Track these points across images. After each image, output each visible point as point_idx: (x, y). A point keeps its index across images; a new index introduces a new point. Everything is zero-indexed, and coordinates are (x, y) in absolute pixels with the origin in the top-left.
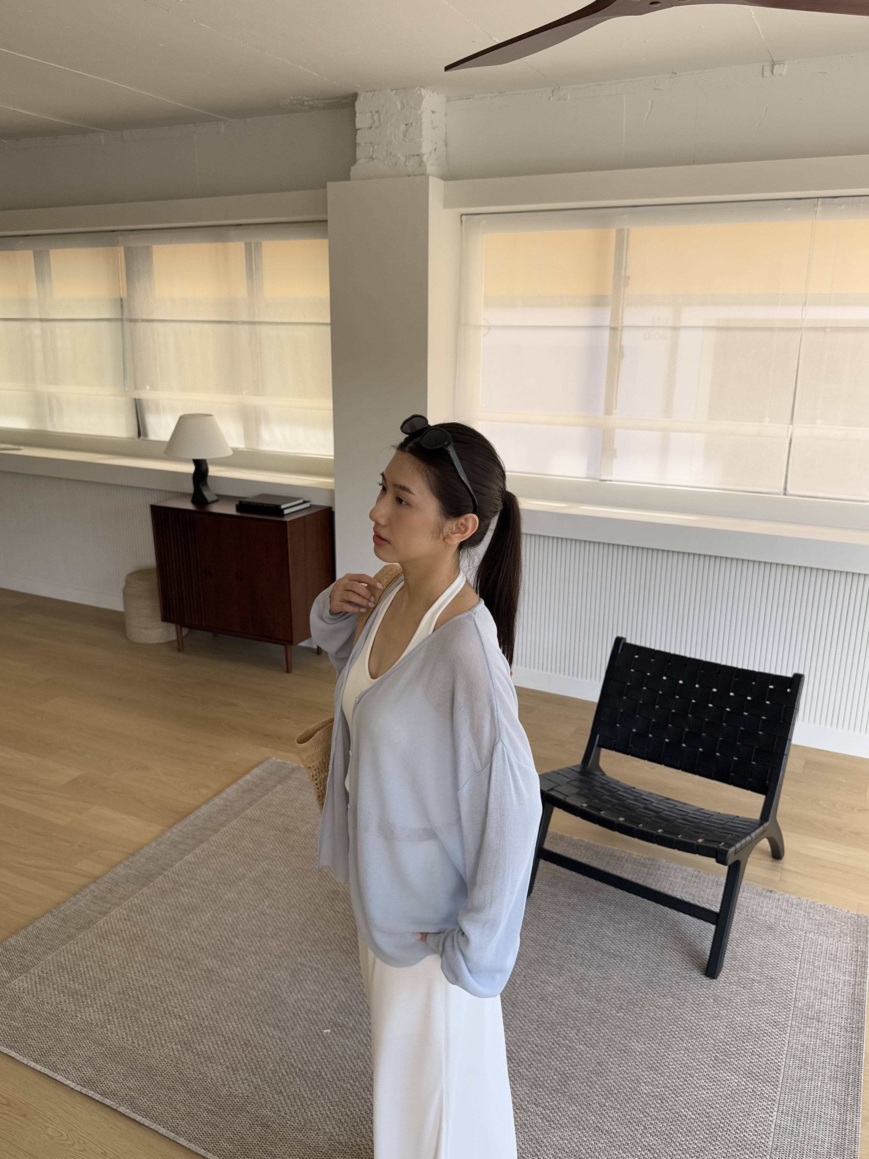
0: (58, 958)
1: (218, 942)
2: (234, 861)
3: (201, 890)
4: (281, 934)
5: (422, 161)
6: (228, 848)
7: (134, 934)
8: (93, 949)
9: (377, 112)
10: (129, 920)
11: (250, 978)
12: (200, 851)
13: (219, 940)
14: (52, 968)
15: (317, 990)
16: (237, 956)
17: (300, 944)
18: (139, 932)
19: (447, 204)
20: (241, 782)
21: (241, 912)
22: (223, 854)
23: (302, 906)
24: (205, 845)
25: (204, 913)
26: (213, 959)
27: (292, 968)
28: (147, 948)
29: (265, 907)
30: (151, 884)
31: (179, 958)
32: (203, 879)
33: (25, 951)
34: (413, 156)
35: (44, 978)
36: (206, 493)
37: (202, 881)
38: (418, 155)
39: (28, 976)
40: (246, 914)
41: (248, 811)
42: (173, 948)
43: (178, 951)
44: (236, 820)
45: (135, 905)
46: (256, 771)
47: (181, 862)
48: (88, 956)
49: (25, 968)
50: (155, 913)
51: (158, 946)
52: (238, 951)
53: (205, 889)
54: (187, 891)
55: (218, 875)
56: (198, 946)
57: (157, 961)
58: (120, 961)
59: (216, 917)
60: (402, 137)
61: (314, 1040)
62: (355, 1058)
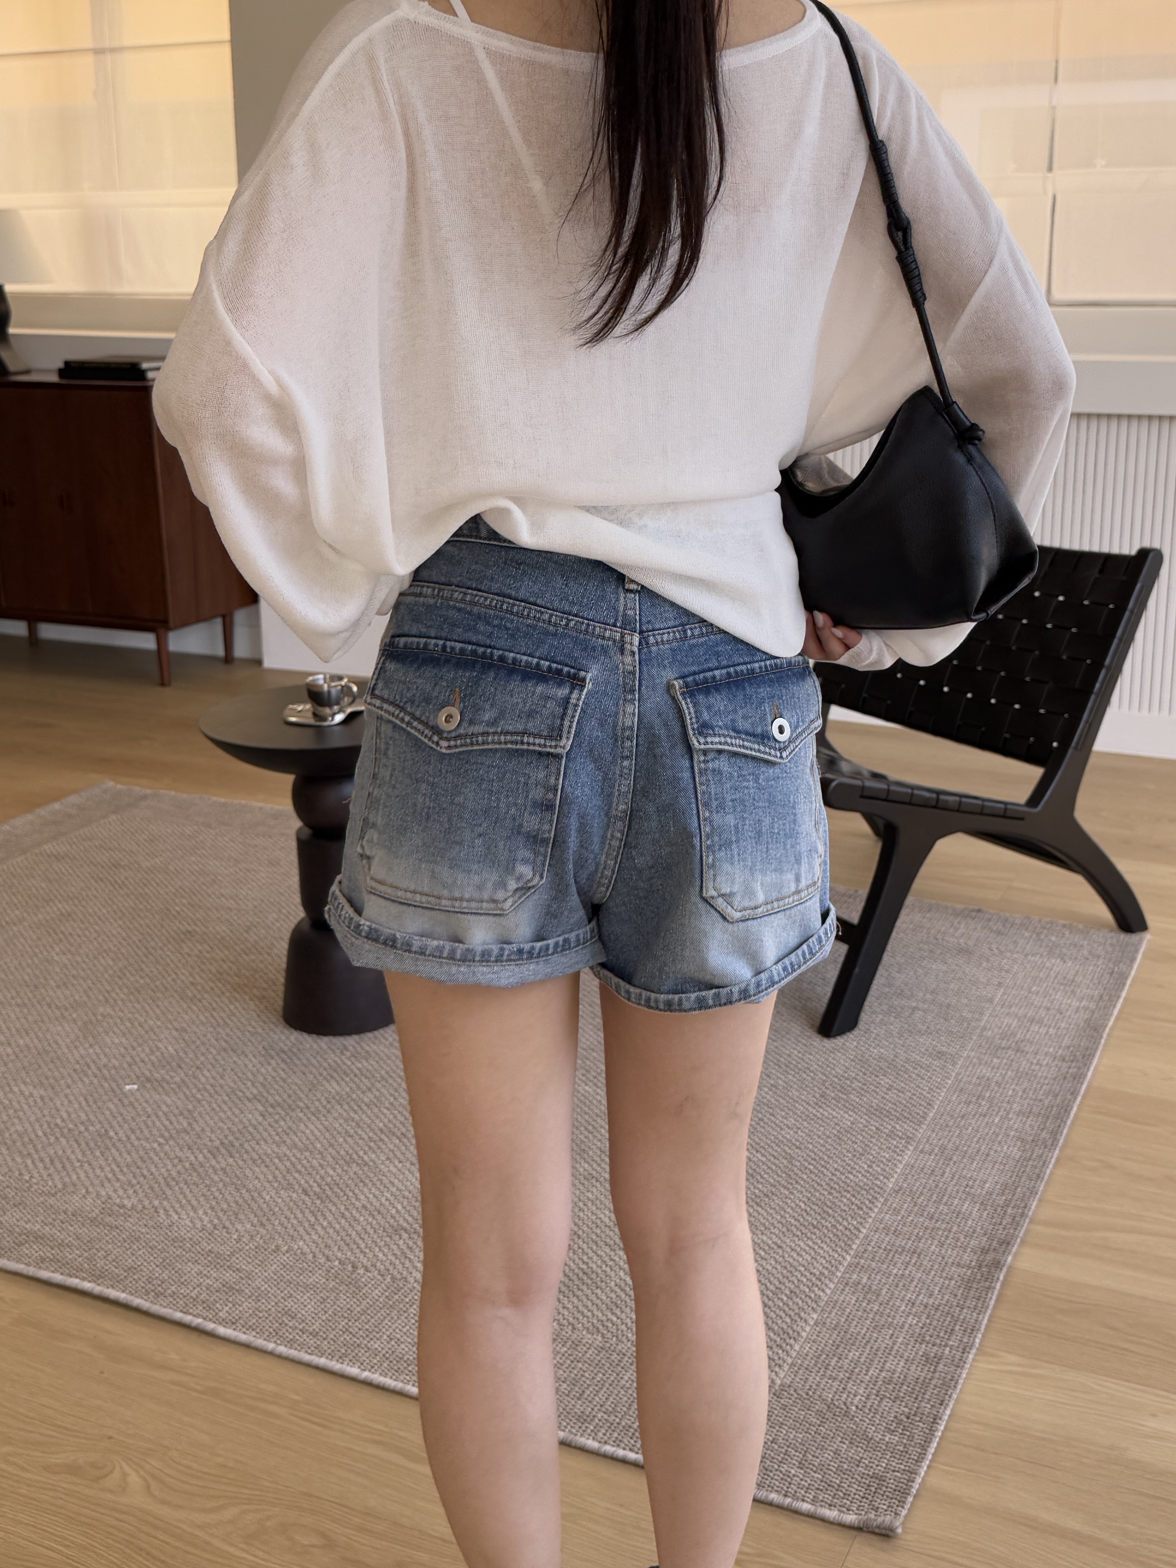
4: (75, 982)
17: (108, 992)
23: (123, 950)
27: (86, 1019)
41: (46, 847)
61: (105, 1098)
62: (175, 1116)
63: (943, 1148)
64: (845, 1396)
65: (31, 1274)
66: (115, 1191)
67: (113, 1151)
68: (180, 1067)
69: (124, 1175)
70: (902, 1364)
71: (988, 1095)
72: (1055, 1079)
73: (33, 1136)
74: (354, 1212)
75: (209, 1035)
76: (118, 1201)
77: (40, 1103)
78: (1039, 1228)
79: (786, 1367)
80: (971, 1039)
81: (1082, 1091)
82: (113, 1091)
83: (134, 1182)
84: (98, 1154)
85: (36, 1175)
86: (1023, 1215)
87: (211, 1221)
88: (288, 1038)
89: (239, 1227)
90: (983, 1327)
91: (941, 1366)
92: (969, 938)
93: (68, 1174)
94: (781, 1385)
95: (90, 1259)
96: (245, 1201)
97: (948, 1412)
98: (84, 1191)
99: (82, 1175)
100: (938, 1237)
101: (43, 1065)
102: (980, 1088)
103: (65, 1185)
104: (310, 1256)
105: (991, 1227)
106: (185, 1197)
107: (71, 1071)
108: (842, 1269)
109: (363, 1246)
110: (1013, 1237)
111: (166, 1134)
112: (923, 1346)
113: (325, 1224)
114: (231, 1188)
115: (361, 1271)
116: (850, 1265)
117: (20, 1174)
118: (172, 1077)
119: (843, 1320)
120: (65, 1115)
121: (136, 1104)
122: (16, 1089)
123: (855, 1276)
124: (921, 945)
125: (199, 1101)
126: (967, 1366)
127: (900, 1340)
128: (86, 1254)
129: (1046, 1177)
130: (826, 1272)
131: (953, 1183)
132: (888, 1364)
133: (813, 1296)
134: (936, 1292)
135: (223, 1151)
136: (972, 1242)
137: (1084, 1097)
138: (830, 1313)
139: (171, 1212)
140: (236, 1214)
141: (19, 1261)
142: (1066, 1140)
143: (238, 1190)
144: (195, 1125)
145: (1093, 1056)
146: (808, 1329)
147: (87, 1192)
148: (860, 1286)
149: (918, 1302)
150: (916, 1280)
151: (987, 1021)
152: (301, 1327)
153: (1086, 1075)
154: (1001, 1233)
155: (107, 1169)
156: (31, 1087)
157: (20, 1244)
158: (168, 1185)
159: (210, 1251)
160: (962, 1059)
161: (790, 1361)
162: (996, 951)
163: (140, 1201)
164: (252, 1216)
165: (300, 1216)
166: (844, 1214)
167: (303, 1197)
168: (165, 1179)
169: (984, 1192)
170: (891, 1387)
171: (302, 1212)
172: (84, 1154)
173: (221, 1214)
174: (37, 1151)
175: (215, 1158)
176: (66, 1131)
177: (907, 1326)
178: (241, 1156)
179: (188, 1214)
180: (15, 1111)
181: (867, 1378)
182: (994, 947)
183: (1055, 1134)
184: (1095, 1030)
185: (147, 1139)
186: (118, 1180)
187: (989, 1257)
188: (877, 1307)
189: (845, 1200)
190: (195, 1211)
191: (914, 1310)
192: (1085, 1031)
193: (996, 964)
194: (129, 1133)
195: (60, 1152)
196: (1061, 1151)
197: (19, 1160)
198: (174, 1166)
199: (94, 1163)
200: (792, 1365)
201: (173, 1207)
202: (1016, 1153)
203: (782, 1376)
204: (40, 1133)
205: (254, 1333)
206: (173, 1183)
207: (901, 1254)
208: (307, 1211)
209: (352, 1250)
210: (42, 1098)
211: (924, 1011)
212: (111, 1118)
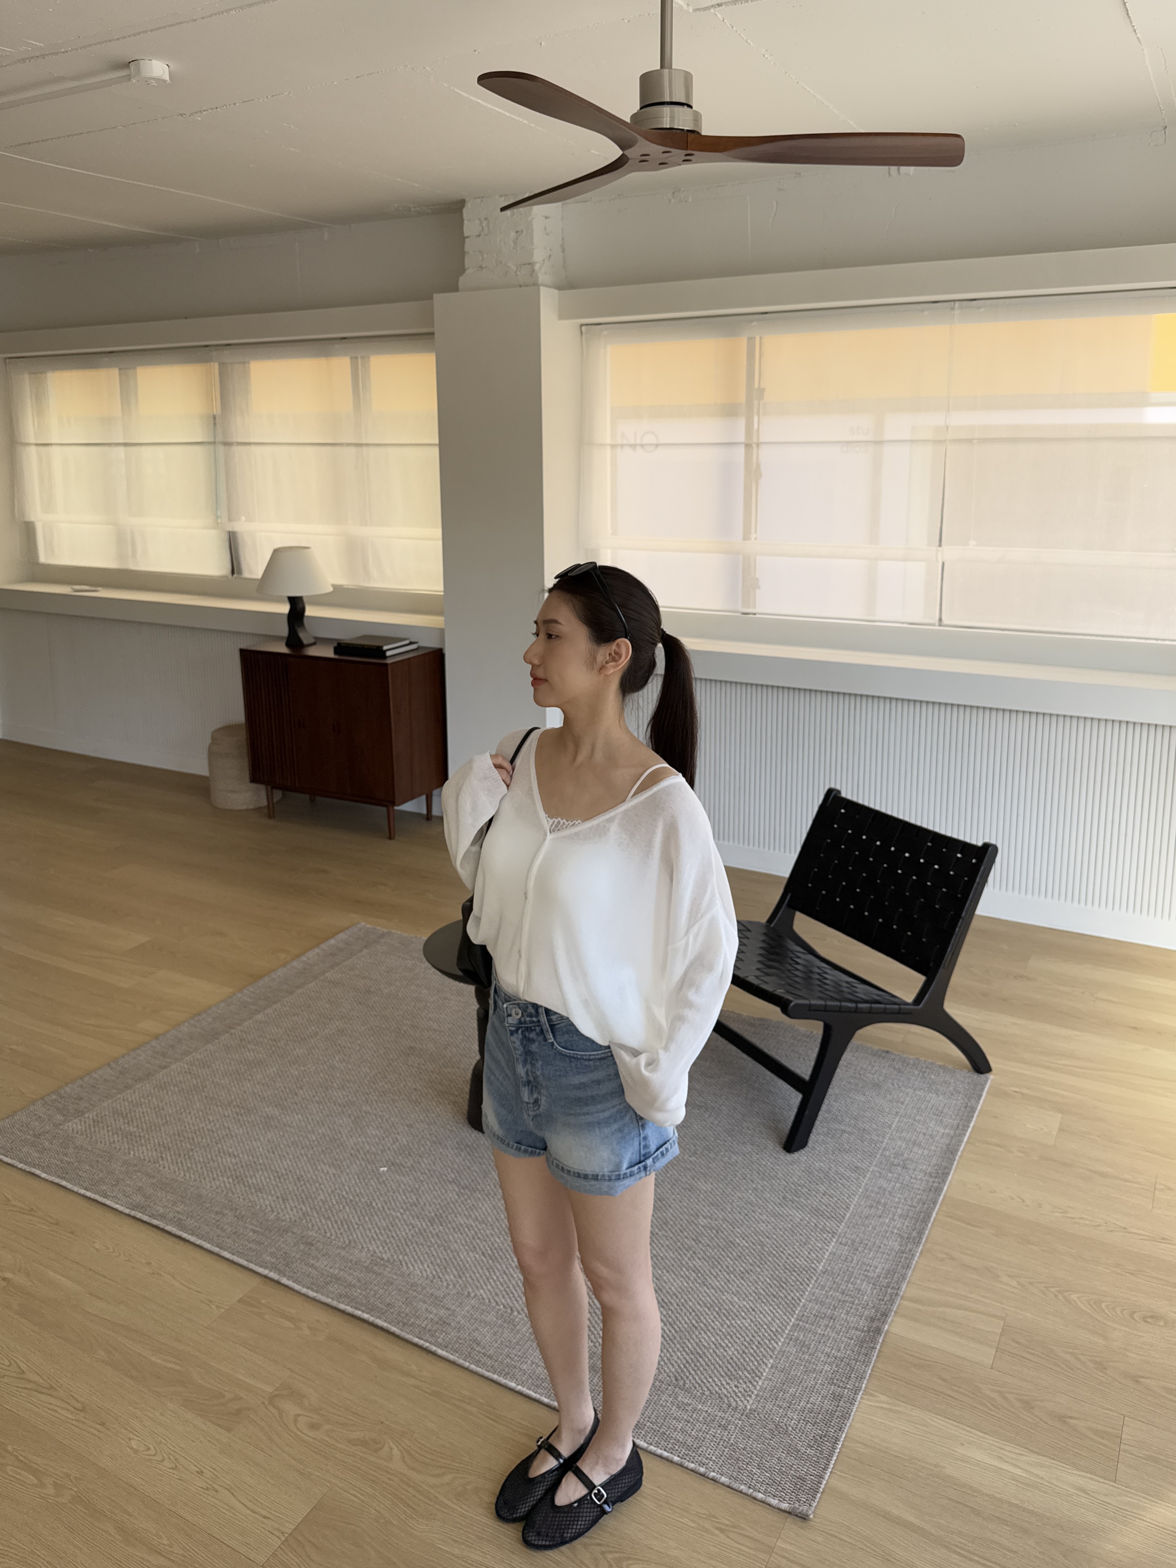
0: (114, 1105)
1: (281, 1093)
2: (307, 1020)
3: (268, 1047)
4: (348, 1085)
5: (533, 270)
6: (303, 1008)
7: (194, 1086)
8: (150, 1098)
9: (486, 219)
10: (190, 1073)
11: (310, 1124)
12: (271, 1012)
13: (282, 1091)
14: (107, 1113)
15: (379, 1134)
16: (299, 1105)
17: (368, 1094)
18: (199, 1084)
19: (563, 315)
20: (324, 946)
21: (309, 1066)
22: (296, 1014)
23: (375, 1061)
24: (278, 1006)
25: (269, 1067)
26: (275, 1108)
27: (356, 1115)
28: (206, 1097)
29: (335, 1062)
30: (216, 1041)
31: (238, 1106)
32: (272, 1037)
33: (81, 1099)
34: (525, 265)
35: (98, 1122)
36: (302, 635)
37: (271, 1039)
38: (529, 264)
39: (83, 1119)
40: (314, 1068)
41: (327, 975)
42: (233, 1097)
43: (238, 1100)
44: (314, 983)
45: (198, 1060)
46: (342, 936)
47: (250, 1021)
48: (145, 1103)
49: (79, 1113)
50: (218, 1067)
51: (218, 1095)
52: (301, 1100)
53: (274, 1045)
54: (253, 1047)
55: (289, 1032)
56: (260, 1096)
57: (216, 1109)
58: (178, 1108)
59: (282, 1071)
60: (513, 245)
61: (369, 1177)
62: (408, 1192)
63: (854, 1241)
64: (786, 1419)
65: (334, 1305)
66: (378, 1247)
67: (376, 1217)
68: (410, 1155)
69: (382, 1236)
70: (820, 1399)
71: (883, 1201)
72: (924, 1191)
73: (330, 1204)
74: (511, 1270)
75: (426, 1131)
76: (379, 1255)
77: (333, 1179)
78: (906, 1303)
79: (753, 1397)
80: (876, 1157)
81: (940, 1201)
82: (373, 1171)
83: (388, 1241)
84: (367, 1219)
85: (334, 1233)
86: (897, 1294)
87: (431, 1273)
88: (470, 1135)
89: (447, 1277)
90: (868, 1375)
91: (841, 1402)
92: (880, 1075)
93: (352, 1234)
94: (750, 1410)
95: (366, 1297)
96: (450, 1259)
97: (844, 1436)
98: (360, 1247)
99: (359, 1235)
100: (846, 1308)
101: (333, 1149)
102: (879, 1196)
103: (350, 1241)
104: (487, 1301)
105: (878, 1302)
106: (417, 1253)
107: (349, 1155)
108: (789, 1328)
109: (516, 1295)
110: (890, 1310)
111: (405, 1207)
112: (832, 1387)
113: (495, 1278)
114: (442, 1249)
115: (515, 1313)
116: (794, 1325)
117: (325, 1232)
118: (406, 1163)
119: (787, 1365)
120: (348, 1189)
121: (387, 1182)
122: (319, 1168)
123: (796, 1334)
124: (850, 1079)
125: (422, 1182)
126: (857, 1403)
127: (820, 1381)
128: (364, 1293)
129: (913, 1267)
130: (779, 1330)
131: (858, 1268)
132: (812, 1399)
133: (771, 1346)
134: (842, 1348)
135: (437, 1221)
136: (866, 1312)
137: (941, 1205)
138: (780, 1360)
139: (410, 1265)
140: (445, 1268)
141: (327, 1296)
142: (927, 1238)
143: (446, 1250)
144: (420, 1200)
145: (948, 1174)
146: (767, 1370)
147: (363, 1248)
148: (799, 1341)
149: (831, 1355)
150: (831, 1339)
151: (887, 1144)
152: (483, 1351)
153: (943, 1189)
154: (883, 1308)
155: (373, 1231)
156: (327, 1167)
157: (328, 1284)
158: (407, 1244)
159: (432, 1294)
160: (869, 1173)
161: (756, 1392)
162: (897, 1086)
163: (392, 1256)
164: (454, 1270)
165: (481, 1271)
166: (792, 1288)
167: (482, 1257)
168: (405, 1240)
169: (875, 1276)
170: (812, 1415)
171: (482, 1269)
172: (360, 1219)
173: (437, 1267)
174: (333, 1216)
175: (432, 1225)
176: (348, 1200)
177: (824, 1371)
178: (447, 1225)
179: (418, 1266)
180: (320, 1184)
181: (799, 1407)
182: (895, 1082)
183: (921, 1233)
184: (952, 1153)
185: (394, 1210)
186: (379, 1239)
187: (875, 1324)
188: (807, 1357)
189: (793, 1278)
190: (423, 1264)
191: (829, 1360)
192: (945, 1154)
193: (895, 1097)
194: (384, 1204)
195: (346, 1217)
196: (923, 1246)
197: (323, 1221)
198: (410, 1230)
199: (365, 1226)
200: (757, 1395)
201: (410, 1261)
202: (897, 1247)
203: (751, 1403)
204: (335, 1203)
205: (457, 1355)
206: (409, 1243)
207: (823, 1319)
208: (484, 1268)
209: (510, 1298)
210: (334, 1175)
211: (850, 1133)
212: (373, 1193)
